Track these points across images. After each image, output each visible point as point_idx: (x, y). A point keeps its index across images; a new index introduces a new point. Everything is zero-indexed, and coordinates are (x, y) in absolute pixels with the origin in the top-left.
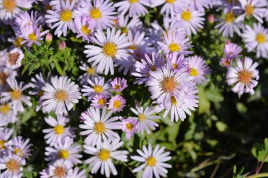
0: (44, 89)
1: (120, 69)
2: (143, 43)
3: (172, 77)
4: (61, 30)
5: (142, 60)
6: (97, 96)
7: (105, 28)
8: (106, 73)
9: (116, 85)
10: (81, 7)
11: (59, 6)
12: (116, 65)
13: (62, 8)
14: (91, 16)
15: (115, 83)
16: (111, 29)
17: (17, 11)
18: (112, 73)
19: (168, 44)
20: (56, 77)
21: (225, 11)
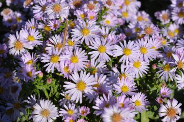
0: (35, 107)
1: (87, 99)
2: (105, 82)
3: (119, 113)
4: (51, 68)
5: (101, 98)
6: (69, 118)
7: (80, 70)
8: (77, 102)
9: (82, 111)
10: (65, 54)
11: (51, 51)
12: (84, 96)
13: (52, 53)
14: (71, 61)
15: (82, 109)
16: (84, 72)
17: (23, 50)
18: (81, 102)
19: (121, 86)
20: (43, 100)
21: (164, 63)
